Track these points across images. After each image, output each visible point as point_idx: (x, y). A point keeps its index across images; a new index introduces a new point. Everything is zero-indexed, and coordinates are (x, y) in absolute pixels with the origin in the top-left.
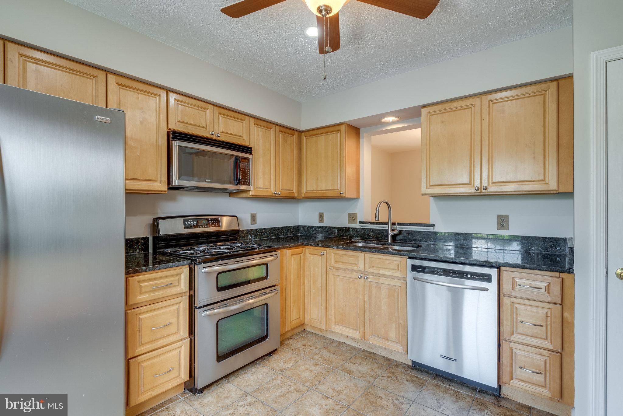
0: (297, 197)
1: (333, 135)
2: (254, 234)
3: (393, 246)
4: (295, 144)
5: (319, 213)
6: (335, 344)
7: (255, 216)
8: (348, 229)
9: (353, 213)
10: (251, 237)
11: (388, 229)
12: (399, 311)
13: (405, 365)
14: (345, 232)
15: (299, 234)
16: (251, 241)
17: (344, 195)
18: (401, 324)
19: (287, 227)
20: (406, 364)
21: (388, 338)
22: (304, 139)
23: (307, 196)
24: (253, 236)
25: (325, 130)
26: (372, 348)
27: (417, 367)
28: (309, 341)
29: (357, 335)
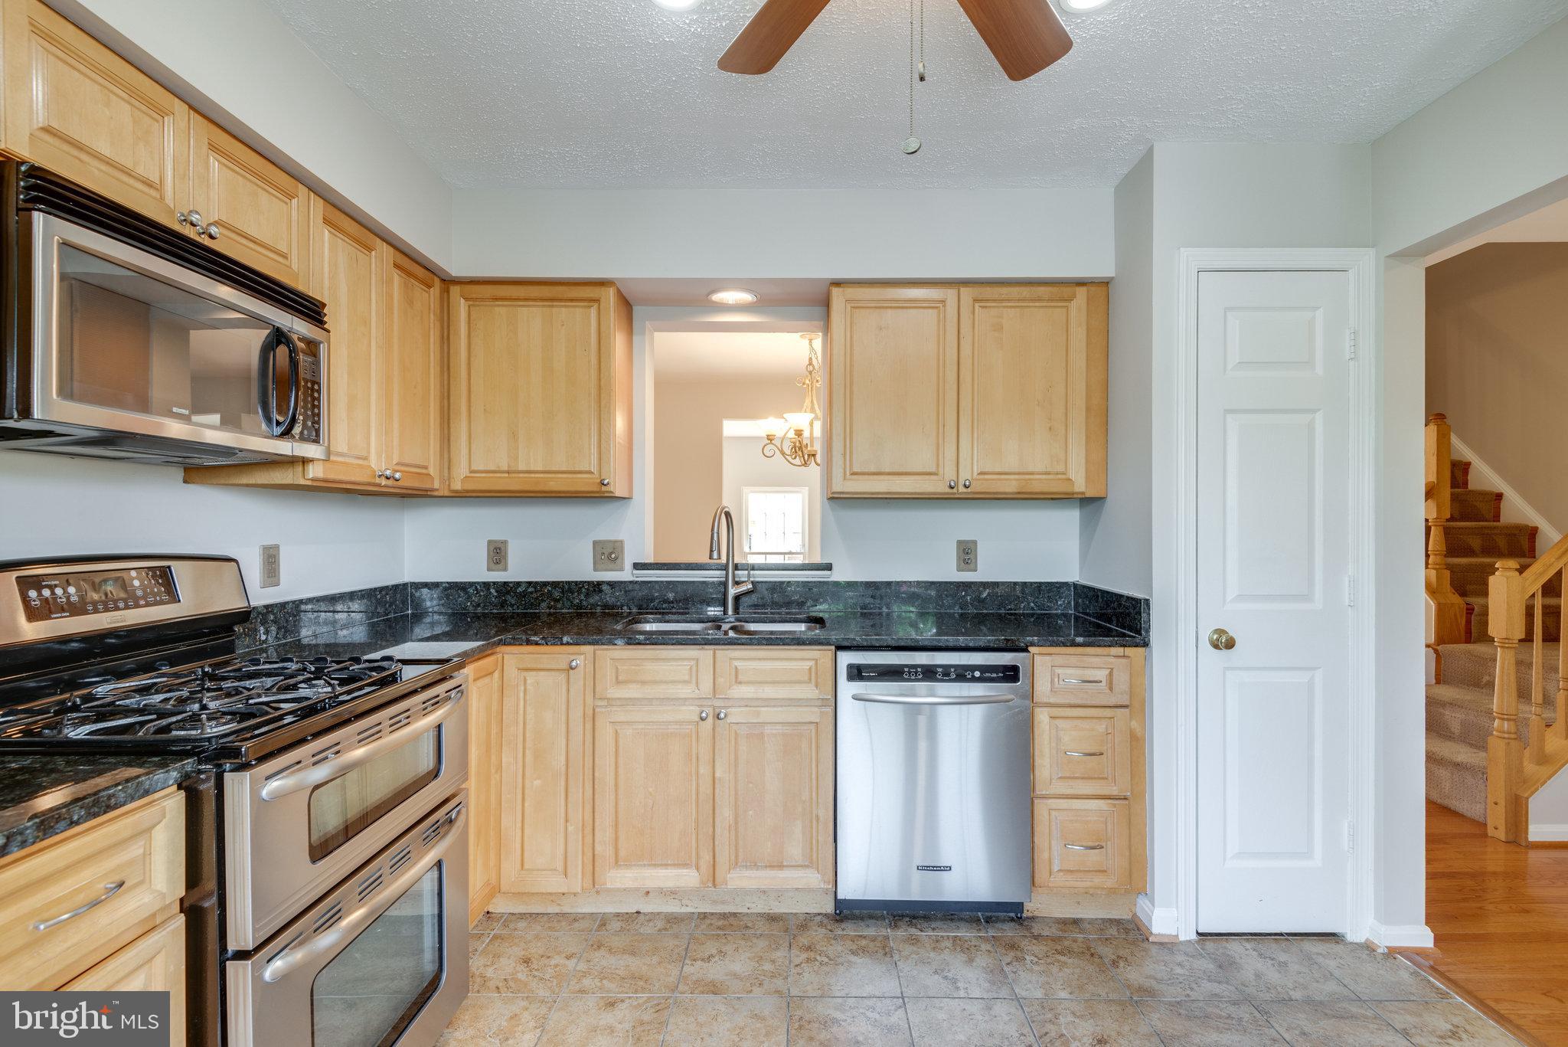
0: (437, 490)
1: (572, 309)
2: (275, 622)
3: (743, 623)
4: (432, 316)
5: (490, 542)
6: (615, 925)
7: (275, 556)
8: (596, 587)
9: (610, 541)
10: (267, 632)
11: (724, 579)
12: (811, 787)
13: (819, 918)
14: (587, 595)
15: (410, 612)
16: (265, 651)
17: (611, 488)
18: (817, 816)
19: (376, 589)
20: (819, 914)
21: (782, 862)
22: (461, 309)
23: (470, 486)
24: (273, 628)
25: (546, 291)
26: (723, 902)
27: (847, 912)
28: (530, 942)
29: (688, 878)
